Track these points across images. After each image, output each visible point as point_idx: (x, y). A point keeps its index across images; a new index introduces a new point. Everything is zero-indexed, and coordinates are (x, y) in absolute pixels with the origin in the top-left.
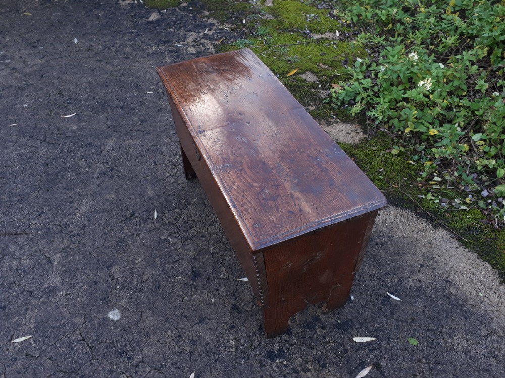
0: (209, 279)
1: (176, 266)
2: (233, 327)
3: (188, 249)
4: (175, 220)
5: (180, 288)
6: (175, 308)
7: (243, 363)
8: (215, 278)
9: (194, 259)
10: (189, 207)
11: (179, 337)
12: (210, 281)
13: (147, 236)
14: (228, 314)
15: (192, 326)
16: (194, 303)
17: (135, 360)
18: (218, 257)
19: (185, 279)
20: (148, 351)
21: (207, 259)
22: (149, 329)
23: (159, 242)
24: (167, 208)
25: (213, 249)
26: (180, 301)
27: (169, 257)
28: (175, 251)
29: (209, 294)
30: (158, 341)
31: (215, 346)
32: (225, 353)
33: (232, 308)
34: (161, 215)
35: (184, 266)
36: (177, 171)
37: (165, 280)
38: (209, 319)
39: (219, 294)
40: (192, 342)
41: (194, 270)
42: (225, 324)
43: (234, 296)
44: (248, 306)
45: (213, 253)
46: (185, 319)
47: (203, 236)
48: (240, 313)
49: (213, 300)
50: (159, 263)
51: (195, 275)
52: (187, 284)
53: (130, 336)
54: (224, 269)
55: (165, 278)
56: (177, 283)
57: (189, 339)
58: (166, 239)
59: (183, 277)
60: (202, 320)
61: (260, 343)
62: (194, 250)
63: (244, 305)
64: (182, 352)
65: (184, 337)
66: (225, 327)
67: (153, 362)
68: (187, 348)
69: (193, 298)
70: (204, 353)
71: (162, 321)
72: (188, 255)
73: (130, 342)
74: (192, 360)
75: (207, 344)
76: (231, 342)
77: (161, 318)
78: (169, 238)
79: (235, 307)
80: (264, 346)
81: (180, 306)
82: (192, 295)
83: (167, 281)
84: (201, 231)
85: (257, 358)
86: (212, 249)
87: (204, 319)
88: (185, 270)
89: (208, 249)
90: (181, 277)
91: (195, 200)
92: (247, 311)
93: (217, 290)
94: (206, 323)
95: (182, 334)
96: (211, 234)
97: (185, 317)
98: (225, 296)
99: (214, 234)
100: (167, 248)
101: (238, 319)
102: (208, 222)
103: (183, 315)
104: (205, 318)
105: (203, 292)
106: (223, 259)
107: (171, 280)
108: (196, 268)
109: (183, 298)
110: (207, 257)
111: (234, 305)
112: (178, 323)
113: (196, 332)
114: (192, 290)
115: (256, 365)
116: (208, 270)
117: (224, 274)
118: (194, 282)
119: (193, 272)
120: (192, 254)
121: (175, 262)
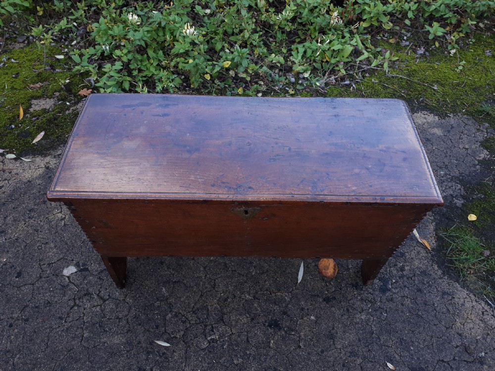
0: (285, 313)
1: (253, 342)
2: (348, 310)
3: (237, 322)
4: (184, 322)
5: (286, 346)
6: (309, 359)
7: (386, 315)
8: (287, 306)
9: (252, 319)
10: (172, 300)
11: (344, 366)
12: (289, 313)
13: (192, 364)
14: (333, 309)
15: (336, 348)
16: (309, 337)
18: (260, 294)
19: (276, 338)
21: (260, 306)
23: (210, 352)
24: (157, 327)
25: (249, 295)
26: (303, 351)
27: (237, 345)
28: (233, 336)
29: (305, 318)
31: (363, 333)
32: (373, 326)
33: (327, 303)
34: (165, 337)
35: (259, 334)
36: (98, 295)
37: (268, 360)
38: (333, 329)
39: (308, 309)
40: (353, 354)
41: (267, 324)
42: (342, 316)
43: (315, 296)
44: (330, 289)
45: (254, 297)
46: (325, 353)
47: (226, 300)
48: (335, 298)
49: (312, 318)
50: (240, 360)
51: (275, 325)
52: (284, 338)
54: (279, 294)
55: (266, 359)
56: (277, 348)
57: (350, 356)
58: (209, 342)
59: (273, 339)
60: (331, 337)
61: (370, 293)
62: (240, 315)
63: (328, 291)
64: (361, 368)
65: (345, 360)
66: (346, 317)
68: (359, 361)
69: (303, 337)
70: (368, 346)
72: (244, 324)
74: (373, 361)
75: (359, 340)
76: (363, 317)
78: (209, 338)
79: (327, 300)
80: (374, 290)
81: (309, 354)
82: (300, 337)
83: (271, 358)
84: (217, 299)
85: (384, 301)
86: (247, 296)
87: (331, 334)
88: (264, 334)
89: (246, 300)
90: (272, 342)
91: (164, 289)
92: (335, 291)
93: (303, 309)
94: (337, 333)
95: (341, 362)
96: (227, 291)
97: (322, 352)
98: (311, 305)
99: (228, 287)
100: (223, 345)
101: (340, 302)
102: (206, 288)
103: (320, 353)
104: (330, 332)
105: (300, 325)
106: (267, 290)
107: (272, 353)
108: (266, 322)
109: (300, 347)
110: (256, 305)
111: (324, 300)
112: (328, 362)
113: (343, 346)
114: (293, 335)
115: (390, 305)
116: (274, 310)
117: (286, 296)
118: (284, 330)
119: (270, 326)
120: (244, 320)
121: (248, 341)
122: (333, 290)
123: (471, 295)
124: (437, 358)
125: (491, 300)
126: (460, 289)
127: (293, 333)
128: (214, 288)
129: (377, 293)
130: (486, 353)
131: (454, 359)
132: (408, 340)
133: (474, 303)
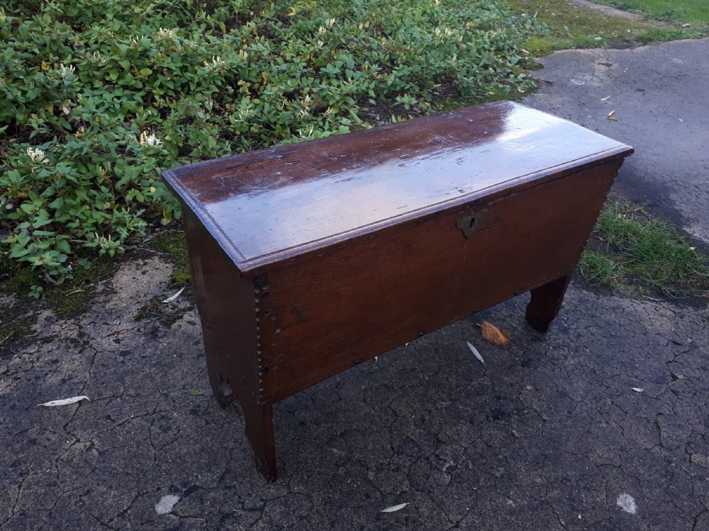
0: (499, 398)
1: (496, 443)
2: (553, 363)
3: (458, 434)
4: (397, 470)
5: (532, 427)
6: (565, 427)
7: (588, 350)
8: (494, 391)
9: (472, 423)
10: (357, 456)
11: (601, 413)
12: (502, 395)
13: (452, 508)
14: (539, 369)
15: (578, 402)
16: (545, 406)
17: (665, 453)
18: (455, 394)
19: (515, 426)
20: (644, 442)
21: (466, 405)
22: (614, 449)
23: (459, 482)
24: (367, 496)
25: (444, 400)
26: (552, 422)
27: (482, 457)
28: (469, 451)
29: (523, 392)
30: (623, 434)
31: (587, 375)
32: (588, 365)
33: (528, 366)
34: (390, 499)
35: (493, 432)
37: (528, 451)
38: (558, 387)
39: (517, 382)
40: (597, 398)
41: (491, 419)
42: (553, 371)
43: (511, 367)
44: (517, 353)
45: (451, 400)
46: (574, 412)
47: (423, 420)
48: (530, 360)
49: (528, 387)
50: (502, 469)
51: (499, 415)
52: (521, 421)
53: (642, 471)
54: (474, 383)
55: (525, 451)
56: (526, 434)
57: (597, 402)
58: (449, 473)
60: (563, 395)
61: (556, 339)
62: (455, 425)
63: (517, 356)
64: (617, 406)
65: (596, 408)
66: (558, 370)
67: (651, 432)
68: (609, 401)
69: (538, 410)
70: (602, 384)
71: (593, 438)
72: (468, 432)
73: (648, 468)
74: (620, 394)
75: (591, 384)
76: (572, 362)
77: (590, 439)
78: (444, 469)
79: (525, 365)
80: (556, 335)
81: (560, 422)
82: (536, 411)
83: (529, 447)
84: (412, 424)
85: (574, 339)
86: (443, 403)
87: (561, 393)
88: (498, 429)
89: (446, 408)
90: (514, 431)
91: (335, 450)
92: (524, 353)
93: (512, 385)
94: (565, 389)
95: (595, 411)
96: (414, 411)
97: (570, 412)
98: (516, 376)
99: (412, 407)
100: (467, 467)
101: (539, 360)
102: (387, 420)
103: (569, 415)
104: (558, 391)
105: (524, 400)
106: (458, 387)
107: (525, 443)
108: (487, 417)
109: (545, 421)
110: (461, 407)
111: (523, 366)
112: (584, 418)
113: (582, 397)
114: (527, 413)
115: (583, 340)
116: (486, 401)
117: (483, 381)
118: (514, 414)
119: (496, 418)
120: (464, 428)
121: (490, 446)
122: (521, 352)
123: (633, 300)
124: (664, 362)
125: (651, 297)
126: (620, 300)
127: (526, 412)
128: (396, 415)
129: (561, 336)
130: (691, 338)
131: (676, 356)
132: (628, 360)
133: (643, 305)
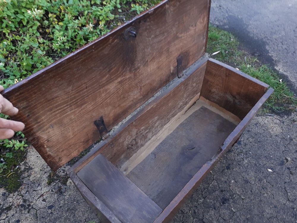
0: (222, 191)
1: (227, 217)
2: (239, 164)
3: (211, 217)
5: (239, 205)
6: (251, 200)
7: (251, 152)
8: (219, 188)
9: (215, 208)
11: (263, 189)
12: (223, 189)
14: (234, 169)
15: (253, 185)
16: (241, 191)
17: (291, 204)
18: (204, 194)
19: (232, 205)
20: (283, 201)
21: (210, 199)
22: (272, 207)
25: (201, 199)
26: (246, 199)
29: (231, 185)
30: (274, 198)
31: (253, 168)
32: (253, 162)
33: (230, 169)
35: (224, 212)
37: (240, 218)
38: (243, 178)
39: (227, 180)
40: (260, 180)
41: (222, 204)
42: (240, 169)
43: (223, 171)
44: (224, 162)
45: (203, 198)
46: (253, 191)
47: (195, 212)
48: (229, 164)
49: (233, 181)
51: (224, 201)
52: (234, 202)
53: (284, 217)
54: (210, 185)
55: (239, 219)
56: (237, 209)
57: (261, 183)
59: (232, 207)
60: (247, 182)
61: (237, 149)
62: (208, 212)
63: (224, 164)
64: (269, 183)
65: (261, 186)
66: (241, 168)
67: (284, 194)
68: (265, 181)
69: (239, 193)
70: (261, 172)
71: (264, 204)
72: (214, 214)
73: (287, 214)
74: (268, 175)
75: (256, 172)
76: (246, 162)
77: (262, 205)
79: (228, 168)
80: (237, 147)
81: (249, 198)
82: (238, 195)
83: (240, 216)
84: (191, 216)
85: (244, 147)
86: (201, 201)
87: (246, 181)
88: (226, 209)
89: (202, 203)
90: (232, 209)
93: (226, 182)
94: (247, 178)
95: (261, 188)
96: (190, 208)
97: (251, 191)
98: (226, 176)
99: (188, 206)
101: (233, 164)
102: (180, 217)
103: (252, 193)
104: (244, 180)
105: (232, 189)
106: (204, 189)
107: (238, 214)
108: (220, 203)
109: (243, 199)
110: (208, 201)
111: (227, 169)
112: (257, 193)
113: (254, 181)
114: (235, 197)
115: (248, 147)
116: (217, 194)
117: (214, 183)
118: (230, 198)
119: (223, 203)
120: (212, 212)
121: (225, 220)
122: (225, 161)
123: (263, 117)
124: (281, 152)
125: (269, 113)
126: (257, 118)
127: (234, 196)
128: (183, 213)
129: (239, 146)
130: (289, 135)
131: (285, 147)
132: (268, 155)
133: (267, 119)
